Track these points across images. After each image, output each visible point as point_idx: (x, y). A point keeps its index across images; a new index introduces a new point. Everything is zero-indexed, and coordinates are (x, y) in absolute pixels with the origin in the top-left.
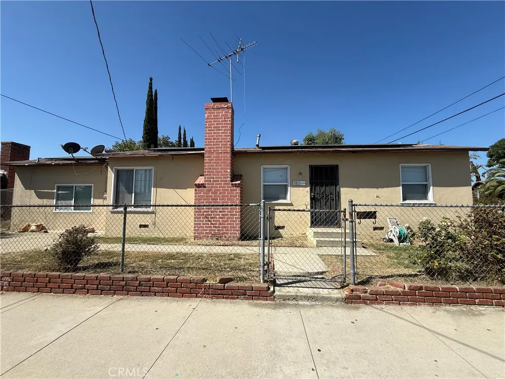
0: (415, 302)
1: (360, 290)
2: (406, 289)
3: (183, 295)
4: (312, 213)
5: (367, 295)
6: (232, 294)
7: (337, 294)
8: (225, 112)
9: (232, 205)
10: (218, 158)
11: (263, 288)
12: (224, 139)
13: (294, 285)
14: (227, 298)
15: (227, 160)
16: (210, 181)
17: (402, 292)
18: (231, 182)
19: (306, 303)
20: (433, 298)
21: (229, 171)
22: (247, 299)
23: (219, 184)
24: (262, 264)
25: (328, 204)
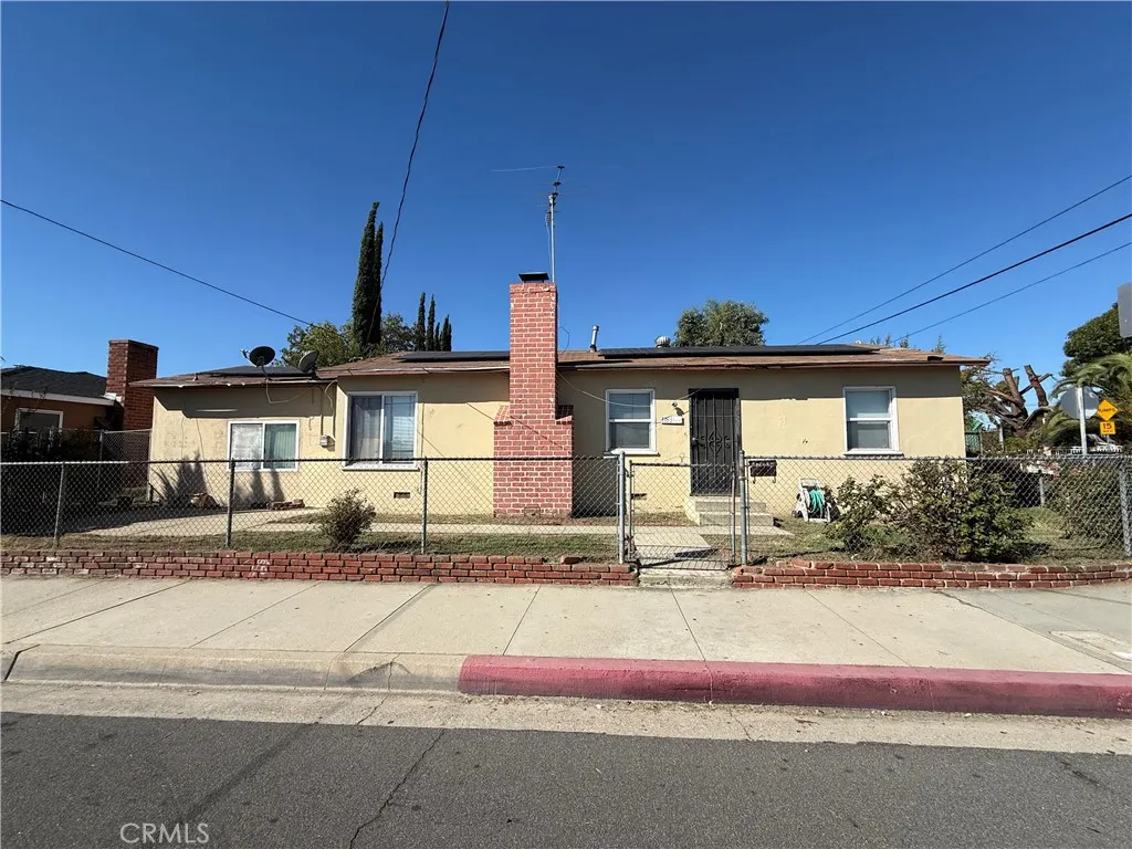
0: (823, 584)
1: (751, 573)
2: (813, 567)
3: (515, 580)
4: (693, 470)
5: (762, 575)
6: (582, 578)
7: (722, 576)
8: (545, 300)
9: (559, 459)
10: (533, 378)
11: (624, 569)
12: (543, 345)
13: (666, 566)
14: (575, 583)
15: (550, 381)
16: (521, 417)
17: (808, 571)
18: (557, 418)
19: (680, 587)
20: (847, 579)
21: (552, 400)
22: (603, 583)
23: (535, 422)
24: (621, 539)
25: (721, 454)
